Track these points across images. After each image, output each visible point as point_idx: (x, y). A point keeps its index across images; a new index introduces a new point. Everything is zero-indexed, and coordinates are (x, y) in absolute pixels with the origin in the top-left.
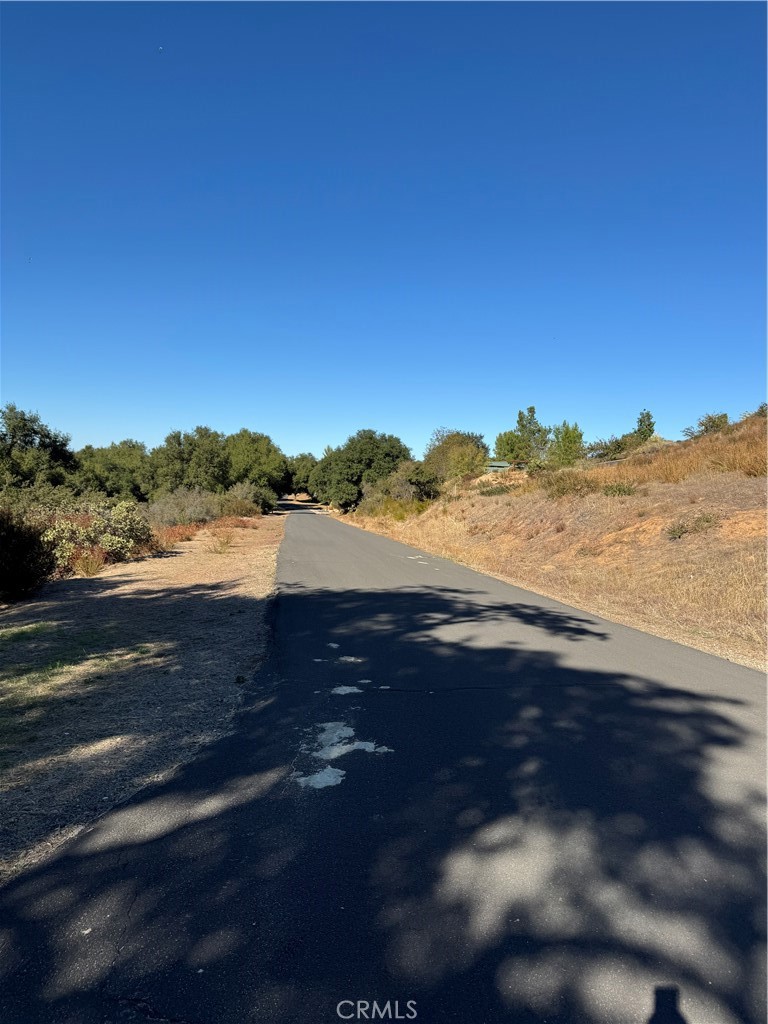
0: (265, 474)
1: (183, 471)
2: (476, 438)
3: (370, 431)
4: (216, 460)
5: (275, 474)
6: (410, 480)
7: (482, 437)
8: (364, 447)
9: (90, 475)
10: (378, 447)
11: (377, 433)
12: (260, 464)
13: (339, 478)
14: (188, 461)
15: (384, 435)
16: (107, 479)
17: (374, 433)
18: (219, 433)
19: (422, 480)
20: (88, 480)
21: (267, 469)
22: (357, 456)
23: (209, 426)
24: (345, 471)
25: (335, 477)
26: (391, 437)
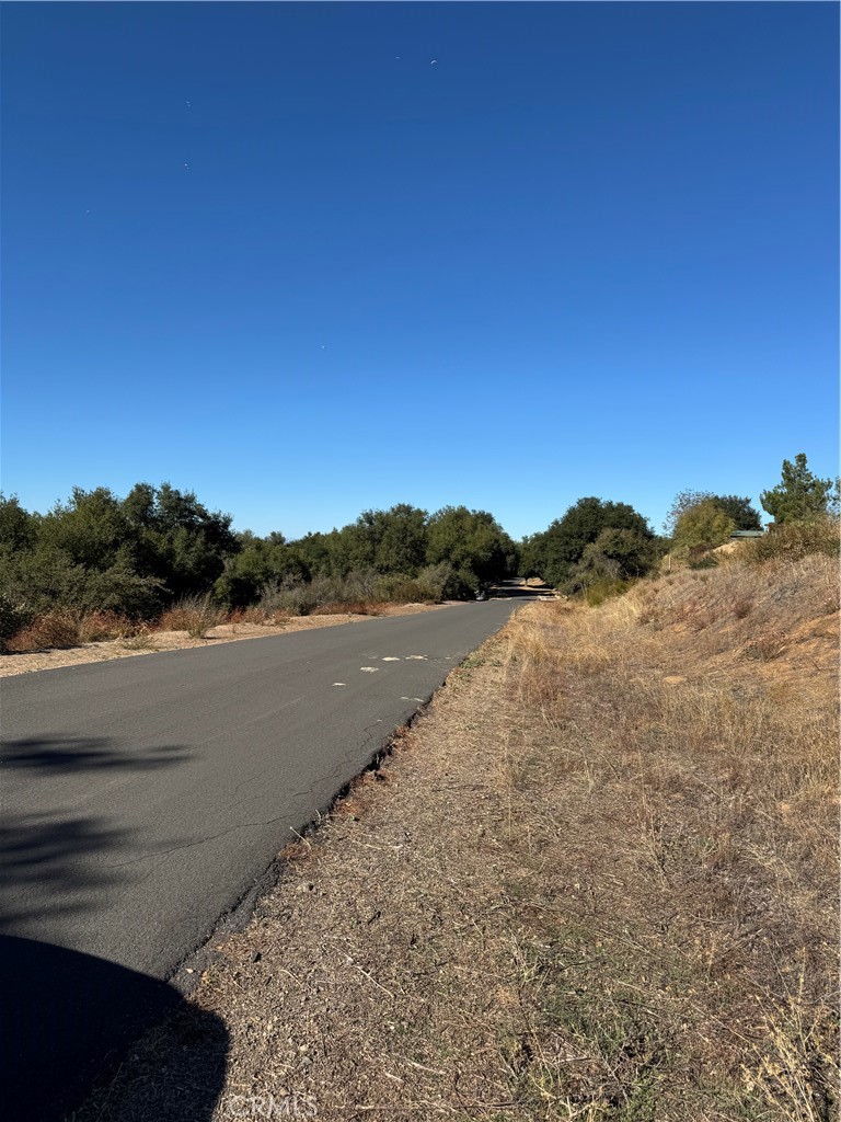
0: (468, 555)
1: (373, 552)
2: (741, 502)
3: (593, 499)
4: (409, 539)
5: (481, 554)
6: (605, 553)
7: (748, 501)
8: (585, 518)
9: (292, 561)
10: (603, 518)
11: (602, 501)
12: (465, 543)
13: (556, 556)
14: (380, 541)
15: (611, 503)
16: (311, 565)
17: (598, 501)
18: (423, 510)
19: (622, 552)
20: (290, 566)
21: (470, 548)
22: (576, 530)
23: (412, 504)
24: (562, 549)
25: (552, 556)
26: (620, 505)
